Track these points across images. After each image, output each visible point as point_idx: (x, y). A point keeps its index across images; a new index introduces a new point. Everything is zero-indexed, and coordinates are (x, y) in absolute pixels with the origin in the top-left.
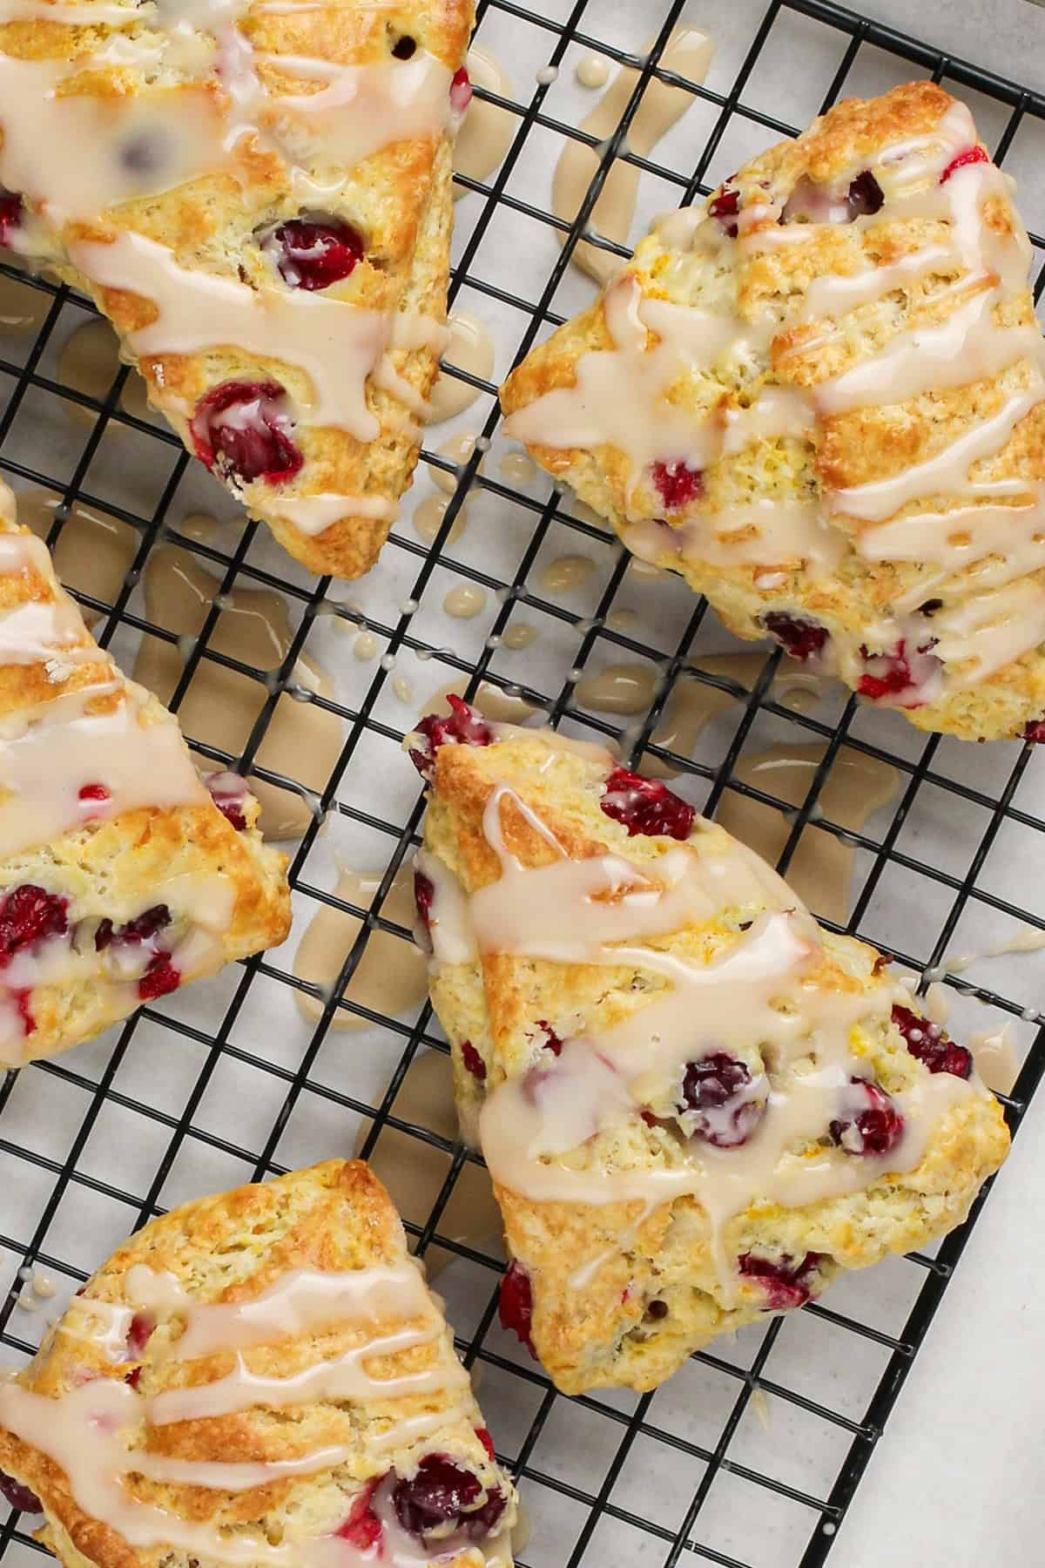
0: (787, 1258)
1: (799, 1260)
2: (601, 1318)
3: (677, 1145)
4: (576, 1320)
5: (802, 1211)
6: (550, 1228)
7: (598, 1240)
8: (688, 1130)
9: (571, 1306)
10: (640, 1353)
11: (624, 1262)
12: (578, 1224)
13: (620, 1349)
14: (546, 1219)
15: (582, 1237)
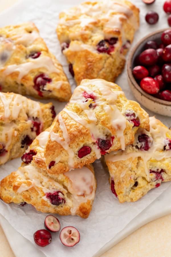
0: (158, 170)
1: (160, 170)
2: (127, 182)
3: (137, 149)
4: (122, 183)
5: (160, 161)
6: (117, 167)
7: (125, 167)
8: (139, 147)
9: (121, 180)
10: (134, 192)
11: (130, 171)
12: (121, 165)
13: (130, 191)
14: (116, 165)
15: (122, 167)
